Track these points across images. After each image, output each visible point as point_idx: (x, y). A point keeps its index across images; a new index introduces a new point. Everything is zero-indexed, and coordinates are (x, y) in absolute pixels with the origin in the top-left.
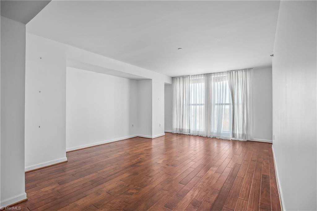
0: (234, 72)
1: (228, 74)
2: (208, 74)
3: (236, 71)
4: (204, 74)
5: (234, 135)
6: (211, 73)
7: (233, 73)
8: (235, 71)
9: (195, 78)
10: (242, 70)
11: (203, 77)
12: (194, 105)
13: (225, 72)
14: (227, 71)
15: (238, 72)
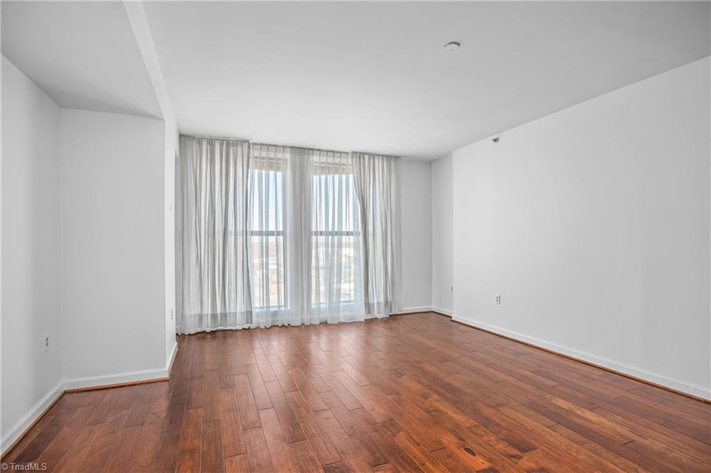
0: (367, 157)
1: (354, 159)
2: (304, 148)
3: (373, 156)
4: (292, 147)
5: (368, 307)
6: (312, 149)
7: (364, 159)
8: (369, 154)
9: (264, 154)
10: (382, 156)
11: (288, 156)
12: (260, 233)
13: (347, 153)
14: (353, 152)
15: (374, 159)
